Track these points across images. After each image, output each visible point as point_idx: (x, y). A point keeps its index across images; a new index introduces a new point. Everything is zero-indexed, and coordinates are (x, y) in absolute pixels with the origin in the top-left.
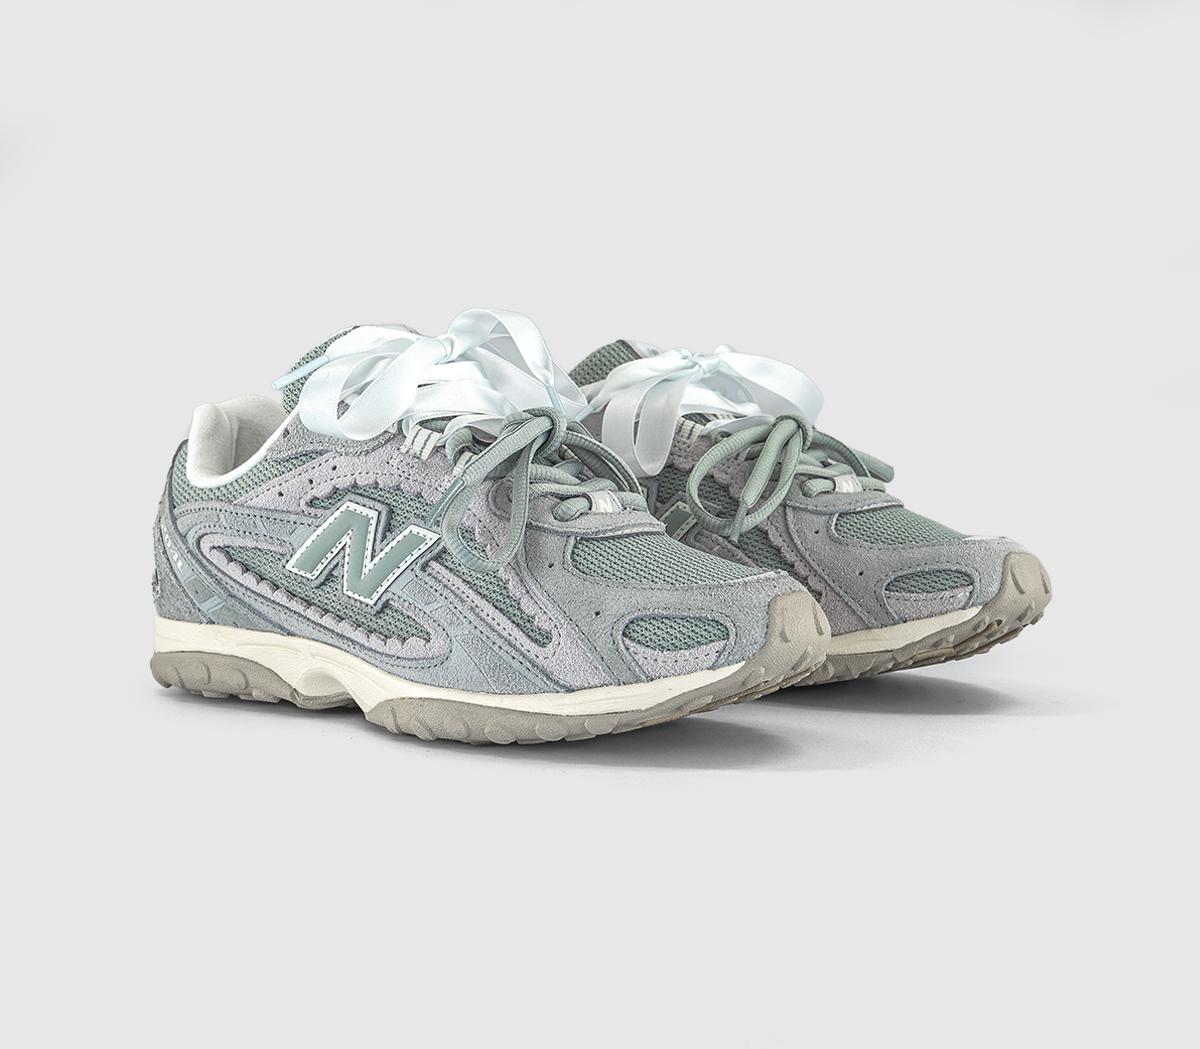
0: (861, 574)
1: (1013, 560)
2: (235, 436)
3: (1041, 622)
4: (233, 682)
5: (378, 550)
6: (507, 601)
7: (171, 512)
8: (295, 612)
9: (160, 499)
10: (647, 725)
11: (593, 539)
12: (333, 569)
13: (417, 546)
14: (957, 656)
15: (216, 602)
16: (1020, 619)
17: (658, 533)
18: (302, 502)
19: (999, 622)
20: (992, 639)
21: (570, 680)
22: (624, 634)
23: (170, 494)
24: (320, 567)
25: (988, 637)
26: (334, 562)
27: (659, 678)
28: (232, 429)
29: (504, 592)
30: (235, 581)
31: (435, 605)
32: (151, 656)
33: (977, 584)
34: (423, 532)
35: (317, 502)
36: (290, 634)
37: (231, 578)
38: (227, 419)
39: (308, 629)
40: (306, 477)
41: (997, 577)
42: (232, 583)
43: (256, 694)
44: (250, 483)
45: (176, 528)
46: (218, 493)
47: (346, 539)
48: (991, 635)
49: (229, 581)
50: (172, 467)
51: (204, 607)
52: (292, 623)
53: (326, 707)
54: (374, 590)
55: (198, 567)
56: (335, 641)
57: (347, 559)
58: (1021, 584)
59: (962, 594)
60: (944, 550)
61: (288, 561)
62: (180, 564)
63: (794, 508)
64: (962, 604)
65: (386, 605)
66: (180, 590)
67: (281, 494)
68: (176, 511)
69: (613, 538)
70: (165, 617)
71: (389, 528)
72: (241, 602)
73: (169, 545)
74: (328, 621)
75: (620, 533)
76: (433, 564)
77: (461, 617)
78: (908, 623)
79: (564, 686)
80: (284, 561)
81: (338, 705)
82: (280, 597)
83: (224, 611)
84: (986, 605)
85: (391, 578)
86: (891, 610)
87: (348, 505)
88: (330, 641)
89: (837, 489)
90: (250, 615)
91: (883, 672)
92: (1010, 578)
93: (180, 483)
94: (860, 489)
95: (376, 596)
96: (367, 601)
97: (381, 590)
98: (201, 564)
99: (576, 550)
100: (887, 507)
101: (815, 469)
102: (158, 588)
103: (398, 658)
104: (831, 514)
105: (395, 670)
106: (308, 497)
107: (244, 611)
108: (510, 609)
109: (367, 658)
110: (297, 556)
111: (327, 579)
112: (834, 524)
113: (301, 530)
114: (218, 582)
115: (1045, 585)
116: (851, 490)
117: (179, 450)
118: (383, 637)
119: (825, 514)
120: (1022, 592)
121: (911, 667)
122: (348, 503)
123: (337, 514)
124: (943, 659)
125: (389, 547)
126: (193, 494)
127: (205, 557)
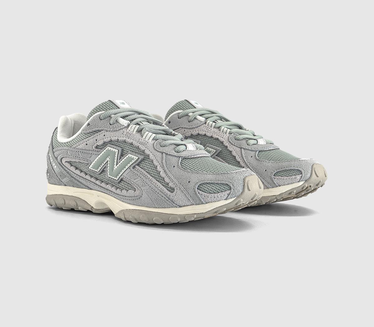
0: (266, 171)
1: (315, 166)
2: (73, 126)
3: (324, 186)
4: (72, 204)
5: (118, 162)
6: (160, 178)
7: (52, 150)
8: (92, 182)
9: (49, 146)
10: (205, 217)
11: (187, 158)
12: (104, 168)
13: (131, 161)
14: (297, 197)
15: (67, 179)
16: (317, 185)
17: (208, 157)
18: (94, 147)
19: (310, 186)
20: (308, 192)
21: (181, 203)
22: (198, 189)
23: (52, 145)
24: (100, 168)
25: (307, 191)
26: (104, 166)
27: (209, 202)
28: (72, 124)
29: (159, 175)
30: (73, 172)
31: (137, 180)
32: (46, 196)
33: (303, 174)
34: (133, 156)
35: (98, 147)
36: (91, 189)
37: (72, 171)
38: (70, 120)
39: (97, 188)
40: (95, 139)
41: (310, 171)
42: (72, 173)
43: (80, 208)
44: (77, 141)
45: (54, 156)
46: (67, 144)
47: (108, 159)
48: (308, 190)
49: (71, 172)
50: (53, 136)
51: (63, 180)
52: (91, 186)
53: (102, 212)
54: (118, 175)
55: (61, 168)
56: (105, 191)
57: (108, 165)
58: (317, 174)
59: (298, 177)
60: (293, 163)
61: (89, 166)
62: (55, 167)
63: (244, 149)
64: (298, 180)
65: (122, 180)
66: (56, 175)
67: (87, 144)
68: (54, 150)
69: (194, 158)
70: (51, 184)
71: (122, 155)
72: (75, 179)
73: (52, 161)
74: (103, 185)
75: (196, 156)
76: (137, 166)
77: (146, 183)
78: (281, 186)
79: (178, 205)
80: (88, 166)
81: (106, 212)
82: (88, 177)
83: (70, 182)
84: (306, 181)
85: (123, 171)
86: (275, 182)
87: (108, 148)
88: (104, 191)
89: (258, 143)
90: (78, 183)
91: (273, 202)
92: (314, 172)
93: (55, 141)
94: (265, 143)
95: (118, 177)
96: (115, 178)
97: (120, 175)
98: (62, 167)
99: (182, 162)
100: (274, 149)
101: (251, 136)
102: (48, 174)
103: (125, 196)
104: (256, 151)
105: (124, 200)
106: (95, 145)
107: (76, 182)
108: (161, 181)
109: (116, 197)
110: (92, 164)
111: (102, 172)
112: (257, 154)
113: (93, 156)
114: (68, 173)
115: (325, 174)
116: (263, 144)
117: (55, 131)
118: (121, 190)
119: (254, 151)
120: (318, 177)
121: (282, 201)
122: (108, 147)
123: (105, 151)
124: (292, 198)
125: (122, 161)
126: (59, 144)
127: (63, 165)
